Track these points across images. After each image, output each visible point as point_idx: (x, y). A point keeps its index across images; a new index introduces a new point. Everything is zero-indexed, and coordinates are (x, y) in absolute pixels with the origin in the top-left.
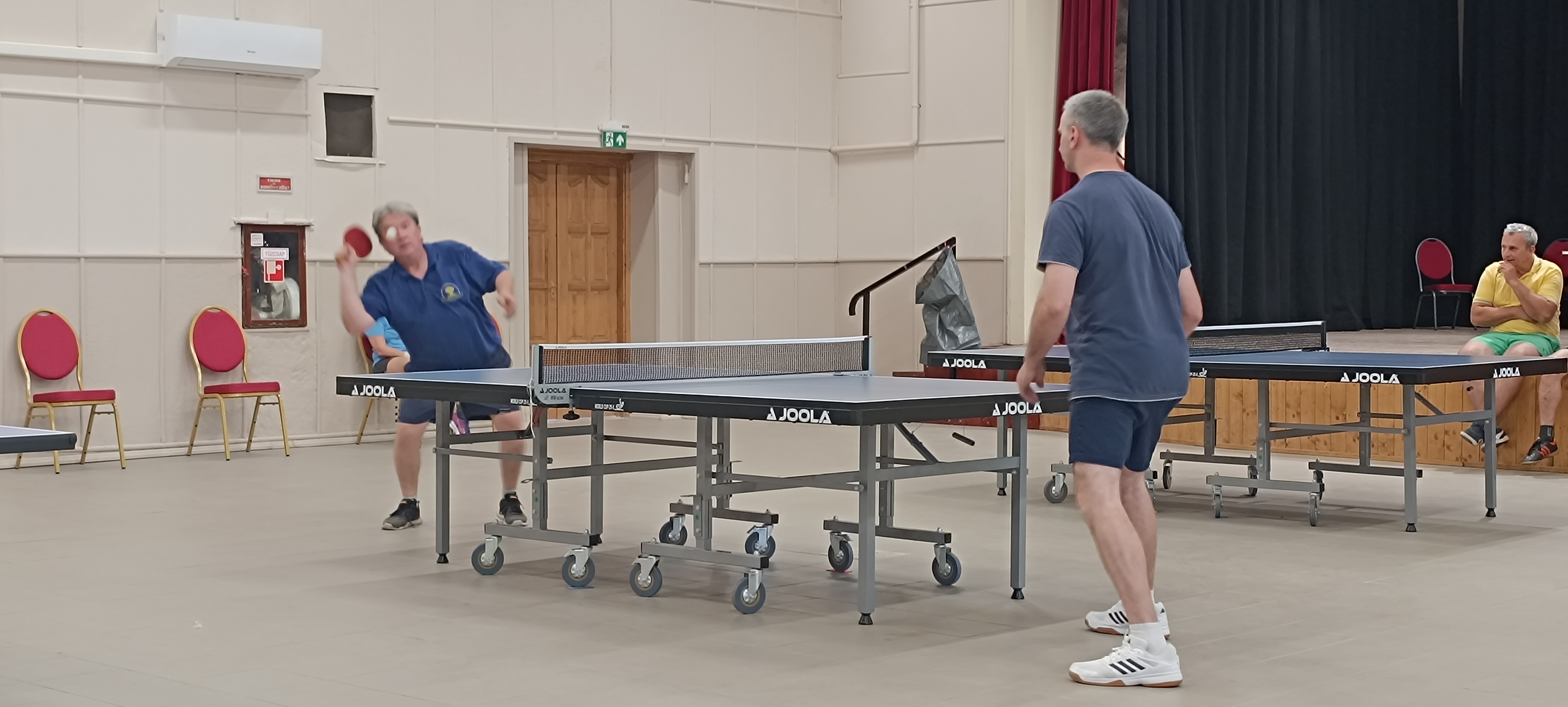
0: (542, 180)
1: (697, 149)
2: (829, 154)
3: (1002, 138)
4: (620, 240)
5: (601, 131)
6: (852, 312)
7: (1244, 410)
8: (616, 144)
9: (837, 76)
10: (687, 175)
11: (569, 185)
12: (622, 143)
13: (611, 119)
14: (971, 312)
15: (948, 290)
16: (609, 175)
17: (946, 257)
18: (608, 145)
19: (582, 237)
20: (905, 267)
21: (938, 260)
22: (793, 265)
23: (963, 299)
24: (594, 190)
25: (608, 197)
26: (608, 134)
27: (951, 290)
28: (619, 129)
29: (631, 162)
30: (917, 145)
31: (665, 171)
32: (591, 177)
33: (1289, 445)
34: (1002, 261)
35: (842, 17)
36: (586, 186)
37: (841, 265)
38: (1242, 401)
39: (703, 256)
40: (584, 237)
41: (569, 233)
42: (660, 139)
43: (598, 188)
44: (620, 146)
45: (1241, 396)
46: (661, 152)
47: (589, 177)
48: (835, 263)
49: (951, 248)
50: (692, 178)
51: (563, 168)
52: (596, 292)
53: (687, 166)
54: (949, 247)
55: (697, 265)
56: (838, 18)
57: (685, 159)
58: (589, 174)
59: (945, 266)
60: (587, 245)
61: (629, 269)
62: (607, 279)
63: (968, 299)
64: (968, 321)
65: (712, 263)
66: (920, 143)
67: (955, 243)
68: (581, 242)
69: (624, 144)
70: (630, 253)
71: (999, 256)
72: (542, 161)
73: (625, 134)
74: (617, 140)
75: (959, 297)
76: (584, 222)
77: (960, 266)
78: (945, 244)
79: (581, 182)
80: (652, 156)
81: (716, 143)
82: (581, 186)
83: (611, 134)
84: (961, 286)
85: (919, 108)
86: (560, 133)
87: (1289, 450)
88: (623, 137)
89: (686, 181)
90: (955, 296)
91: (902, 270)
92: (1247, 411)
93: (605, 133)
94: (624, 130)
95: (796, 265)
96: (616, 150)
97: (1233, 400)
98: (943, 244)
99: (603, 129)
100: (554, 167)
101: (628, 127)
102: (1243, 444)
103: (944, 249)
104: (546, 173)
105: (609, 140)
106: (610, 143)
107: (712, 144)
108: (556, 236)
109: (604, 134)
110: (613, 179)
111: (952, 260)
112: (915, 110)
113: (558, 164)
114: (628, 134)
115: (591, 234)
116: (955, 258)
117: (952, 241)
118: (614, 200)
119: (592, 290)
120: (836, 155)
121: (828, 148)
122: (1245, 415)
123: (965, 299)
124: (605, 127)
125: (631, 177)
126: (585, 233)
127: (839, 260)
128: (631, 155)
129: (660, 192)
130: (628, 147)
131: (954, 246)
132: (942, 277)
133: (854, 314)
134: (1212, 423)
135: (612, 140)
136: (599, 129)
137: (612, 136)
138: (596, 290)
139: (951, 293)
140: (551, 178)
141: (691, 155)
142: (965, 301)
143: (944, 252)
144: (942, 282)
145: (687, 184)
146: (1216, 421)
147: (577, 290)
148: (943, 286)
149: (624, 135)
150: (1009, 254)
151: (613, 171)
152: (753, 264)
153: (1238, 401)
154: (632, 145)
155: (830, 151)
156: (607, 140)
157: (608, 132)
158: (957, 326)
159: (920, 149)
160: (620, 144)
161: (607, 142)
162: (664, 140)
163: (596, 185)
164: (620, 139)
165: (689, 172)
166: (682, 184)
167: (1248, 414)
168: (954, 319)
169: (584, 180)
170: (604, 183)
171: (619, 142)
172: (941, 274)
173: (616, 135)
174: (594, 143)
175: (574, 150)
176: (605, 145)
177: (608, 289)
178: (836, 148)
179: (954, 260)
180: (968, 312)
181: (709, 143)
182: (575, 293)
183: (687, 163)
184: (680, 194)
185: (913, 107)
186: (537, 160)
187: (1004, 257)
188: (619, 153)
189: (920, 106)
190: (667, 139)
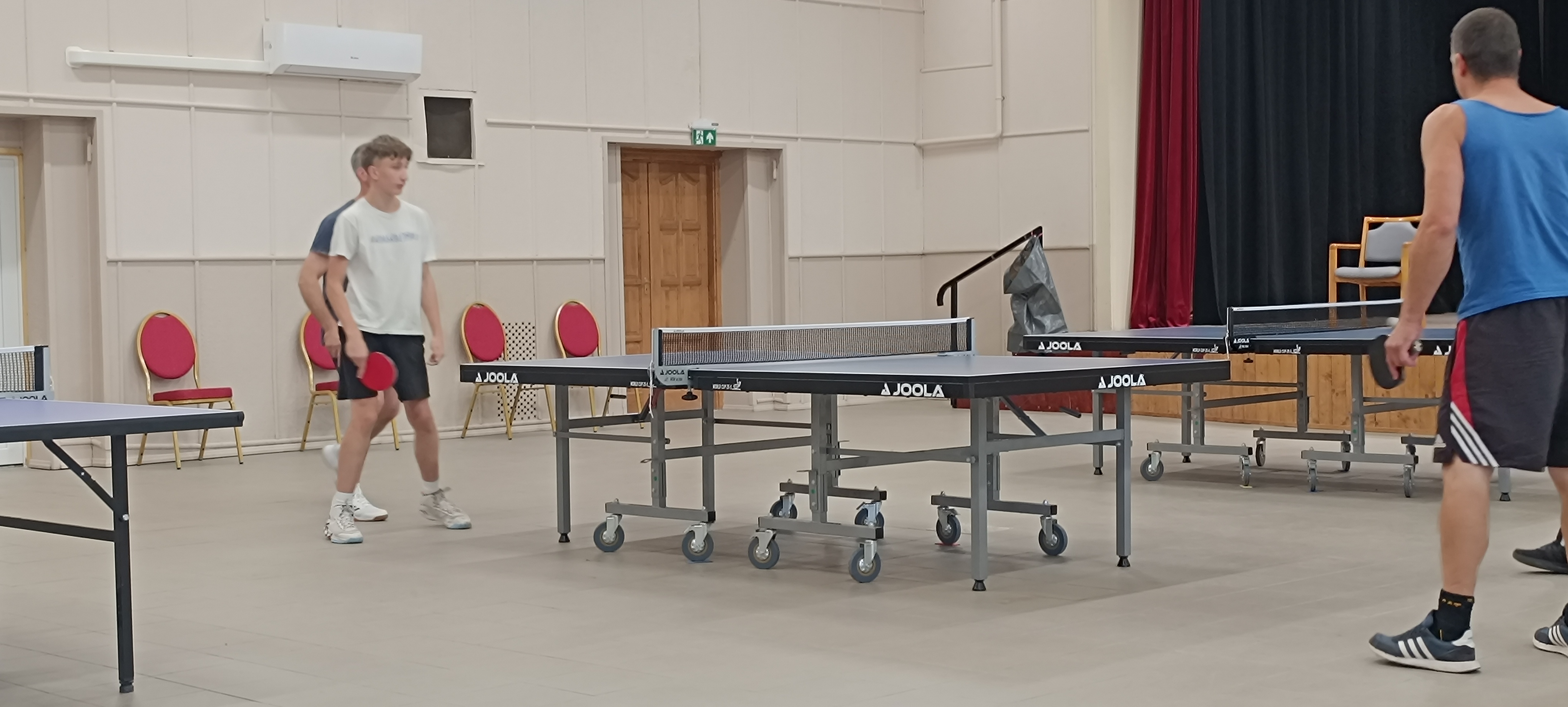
0: (634, 178)
1: (785, 145)
2: (914, 147)
3: (1086, 128)
4: (711, 236)
5: (691, 129)
6: (940, 302)
7: (1333, 391)
8: (706, 141)
9: (921, 70)
10: (775, 170)
11: (661, 183)
12: (712, 140)
13: (700, 117)
14: (1058, 299)
15: (1034, 279)
16: (698, 172)
17: (1033, 246)
18: (698, 143)
19: (673, 234)
20: (992, 257)
21: (1025, 249)
22: (880, 257)
23: (1050, 287)
24: (684, 188)
25: (699, 194)
26: (698, 132)
27: (1038, 279)
28: (708, 126)
29: (720, 159)
30: (1002, 137)
31: (754, 167)
32: (682, 175)
33: (1380, 424)
34: (1088, 249)
35: (924, 12)
36: (677, 184)
37: (928, 257)
38: (1331, 381)
39: (792, 250)
40: (676, 234)
41: (661, 230)
42: (749, 136)
43: (688, 186)
44: (710, 144)
45: (1330, 376)
46: (750, 149)
47: (680, 175)
48: (921, 255)
49: (1038, 238)
50: (781, 175)
51: (654, 167)
52: (688, 288)
53: (775, 162)
54: (1035, 236)
55: (786, 259)
56: (920, 13)
57: (773, 155)
58: (679, 172)
59: (1032, 256)
60: (678, 241)
61: (720, 265)
62: (698, 273)
63: (1054, 287)
64: (1055, 309)
65: (801, 257)
66: (1004, 134)
67: (1042, 232)
68: (673, 238)
69: (714, 142)
70: (720, 248)
71: (1085, 244)
72: (634, 160)
73: (715, 131)
74: (707, 138)
75: (1046, 286)
76: (675, 219)
77: (1047, 255)
78: (1032, 234)
79: (672, 180)
80: (739, 153)
81: (803, 138)
82: (672, 184)
83: (701, 132)
84: (1048, 275)
85: (1002, 100)
86: (651, 131)
87: (1379, 429)
88: (712, 134)
89: (775, 176)
90: (1041, 285)
91: (989, 260)
92: (1336, 392)
93: (695, 131)
94: (714, 128)
95: (884, 258)
96: (706, 148)
97: (1323, 380)
98: (1030, 233)
99: (693, 127)
100: (646, 165)
101: (717, 125)
102: (1332, 423)
103: (1031, 238)
104: (638, 171)
105: (699, 137)
106: (700, 140)
107: (799, 140)
108: (649, 233)
110: (703, 176)
111: (1039, 249)
112: (1000, 102)
113: (650, 163)
114: (717, 131)
115: (683, 230)
116: (1042, 247)
117: (1039, 230)
118: (704, 197)
119: (684, 285)
120: (921, 148)
121: (913, 141)
122: (1334, 395)
123: (1052, 287)
124: (695, 126)
125: (720, 174)
126: (677, 229)
127: (926, 252)
128: (720, 153)
129: (750, 188)
130: (718, 145)
131: (1041, 234)
132: (1029, 266)
133: (942, 304)
134: (1304, 402)
135: (702, 138)
136: (689, 127)
137: (702, 134)
138: (687, 285)
139: (1037, 282)
140: (643, 176)
141: (779, 151)
142: (1052, 289)
143: (1031, 242)
144: (1029, 271)
145: (775, 180)
146: (1308, 398)
147: (670, 286)
148: (1029, 275)
149: (713, 132)
150: (1095, 243)
151: (703, 169)
152: (841, 257)
153: (1327, 381)
154: (722, 143)
155: (914, 144)
156: (697, 138)
157: (699, 129)
158: (1043, 315)
159: (1005, 141)
160: (710, 142)
161: (697, 140)
162: (752, 137)
163: (686, 183)
164: (710, 137)
165: (777, 168)
166: (770, 179)
167: (1337, 394)
168: (1041, 307)
169: (675, 178)
170: (694, 181)
171: (708, 140)
172: (1027, 263)
173: (706, 132)
174: (685, 141)
175: (665, 148)
176: (696, 142)
177: (699, 284)
178: (921, 142)
179: (1041, 249)
180: (1054, 300)
181: (797, 138)
182: (668, 288)
183: (776, 159)
184: (768, 191)
185: (996, 99)
186: (629, 159)
187: (1090, 246)
188: (709, 151)
189: (1004, 98)
190: (756, 136)
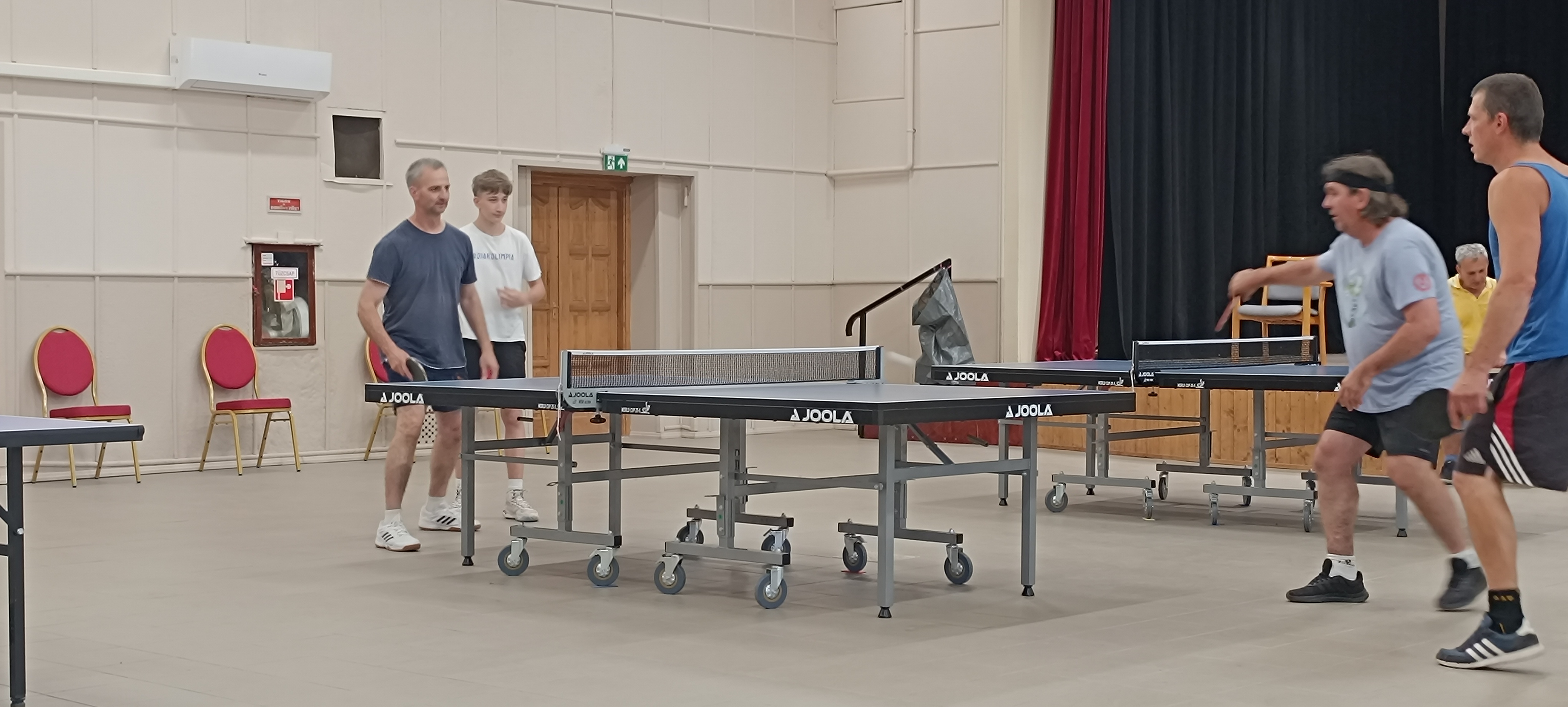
0: (544, 202)
1: (697, 172)
2: (825, 177)
3: (996, 162)
4: (621, 262)
5: (603, 154)
6: (849, 332)
7: (1235, 426)
8: (617, 167)
9: (833, 101)
10: (686, 197)
11: (571, 207)
12: (623, 166)
13: (612, 143)
14: (965, 332)
15: (942, 310)
16: (609, 198)
17: (942, 279)
18: (610, 168)
19: (583, 259)
20: (902, 288)
21: (934, 281)
22: (790, 286)
23: (958, 319)
24: (595, 213)
25: (609, 219)
26: (609, 158)
27: (946, 311)
28: (620, 152)
29: (631, 185)
30: (912, 169)
31: (665, 194)
32: (592, 201)
33: (1279, 460)
34: (996, 282)
35: (837, 43)
36: (587, 209)
37: (837, 288)
38: (1233, 417)
39: (702, 278)
40: (585, 259)
41: (570, 254)
42: (660, 162)
43: (598, 211)
44: (621, 169)
45: (1232, 412)
46: (661, 175)
47: (590, 200)
48: (831, 285)
49: (947, 270)
50: (692, 201)
51: (565, 191)
52: (597, 313)
53: (686, 189)
54: (944, 268)
55: (696, 286)
56: (834, 44)
57: (684, 182)
58: (590, 197)
59: (940, 288)
60: (588, 267)
61: (630, 291)
62: (607, 301)
63: (962, 319)
64: (962, 341)
65: (710, 285)
66: (915, 167)
67: (951, 264)
68: (582, 263)
69: (625, 167)
70: (630, 274)
71: (993, 277)
72: (544, 183)
73: (626, 157)
74: (619, 164)
75: (954, 318)
76: (585, 244)
77: (956, 287)
78: (941, 266)
79: (582, 205)
80: (652, 179)
81: (714, 166)
82: (582, 209)
83: (612, 158)
84: (956, 307)
85: (914, 133)
86: (562, 155)
87: (1279, 465)
88: (624, 159)
89: (686, 204)
90: (950, 317)
91: (898, 291)
92: (1238, 427)
93: (606, 156)
94: (625, 154)
95: (793, 287)
96: (618, 173)
97: (1224, 416)
98: (939, 265)
100: (556, 189)
101: (629, 150)
102: (1233, 459)
103: (940, 270)
104: (548, 195)
105: (611, 163)
106: (611, 166)
107: (711, 167)
108: (558, 257)
109: (605, 158)
110: (613, 202)
111: (947, 281)
112: (910, 135)
113: (560, 187)
114: (629, 157)
115: (592, 255)
116: (951, 278)
117: (947, 263)
118: (614, 223)
119: (593, 311)
120: (832, 179)
121: (824, 172)
122: (1236, 431)
123: (960, 319)
124: (606, 151)
125: (631, 200)
126: (586, 255)
127: (835, 282)
128: (631, 179)
129: (661, 215)
130: (629, 171)
131: (949, 267)
132: (937, 299)
133: (851, 335)
134: (1207, 436)
135: (613, 163)
136: (600, 152)
137: (614, 159)
138: (596, 311)
139: (946, 314)
140: (553, 200)
141: (690, 179)
142: (960, 322)
143: (940, 274)
144: (937, 303)
145: (686, 206)
146: (1211, 433)
147: (578, 311)
148: (938, 308)
149: (625, 158)
150: (1003, 276)
151: (613, 194)
152: (751, 285)
153: (1229, 417)
154: (633, 168)
155: (826, 175)
156: (609, 163)
157: (610, 155)
158: (950, 347)
159: (915, 173)
160: (621, 167)
161: (609, 165)
162: (664, 164)
163: (597, 208)
164: (621, 162)
165: (688, 195)
166: (681, 206)
167: (1239, 430)
168: (949, 339)
169: (585, 203)
170: (605, 206)
171: (620, 165)
172: (936, 295)
173: (617, 158)
174: (596, 166)
175: (575, 173)
176: (607, 168)
177: (608, 310)
178: (831, 172)
179: (949, 281)
180: (962, 332)
181: (708, 166)
182: (576, 314)
183: (687, 186)
184: (679, 217)
185: (908, 131)
186: (539, 183)
187: (998, 279)
188: (620, 176)
189: (915, 131)
190: (667, 163)
